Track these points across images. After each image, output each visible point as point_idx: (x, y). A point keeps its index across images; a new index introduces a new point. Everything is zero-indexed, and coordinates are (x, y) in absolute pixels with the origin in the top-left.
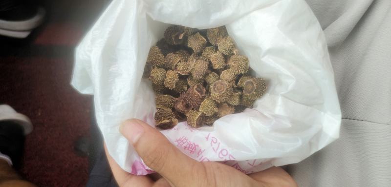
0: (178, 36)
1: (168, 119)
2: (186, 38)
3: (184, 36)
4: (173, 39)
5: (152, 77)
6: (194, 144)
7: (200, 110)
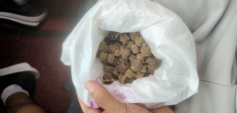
0: (115, 36)
1: (109, 79)
2: (119, 37)
3: (118, 36)
4: (112, 37)
5: (101, 57)
6: (122, 93)
7: (126, 75)
